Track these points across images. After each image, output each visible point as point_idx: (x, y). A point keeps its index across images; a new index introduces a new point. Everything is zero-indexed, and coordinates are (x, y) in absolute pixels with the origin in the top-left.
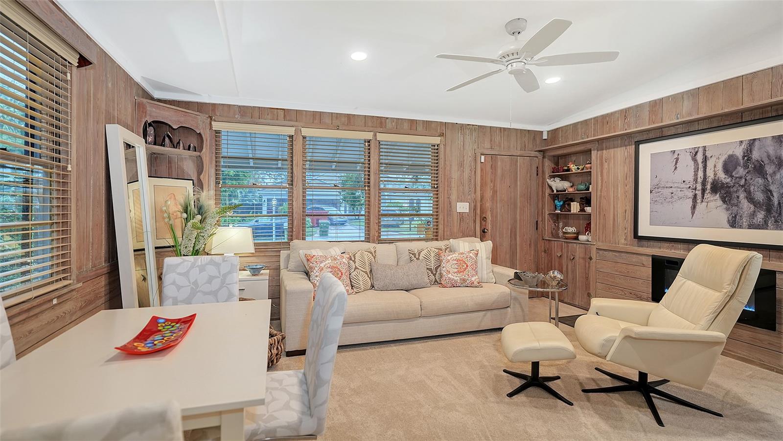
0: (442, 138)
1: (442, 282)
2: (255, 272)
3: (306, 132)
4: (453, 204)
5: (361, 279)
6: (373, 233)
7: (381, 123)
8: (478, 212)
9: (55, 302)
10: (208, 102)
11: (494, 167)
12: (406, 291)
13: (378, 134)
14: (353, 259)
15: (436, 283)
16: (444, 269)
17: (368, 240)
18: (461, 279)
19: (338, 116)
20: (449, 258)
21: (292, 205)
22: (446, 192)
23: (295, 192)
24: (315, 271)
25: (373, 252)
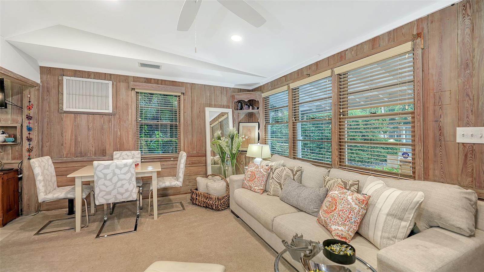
0: (419, 40)
3: (292, 85)
4: (447, 130)
5: (273, 186)
7: (341, 57)
10: (262, 85)
13: (335, 69)
14: (273, 171)
19: (310, 67)
22: (431, 112)
23: (289, 125)
25: (295, 170)
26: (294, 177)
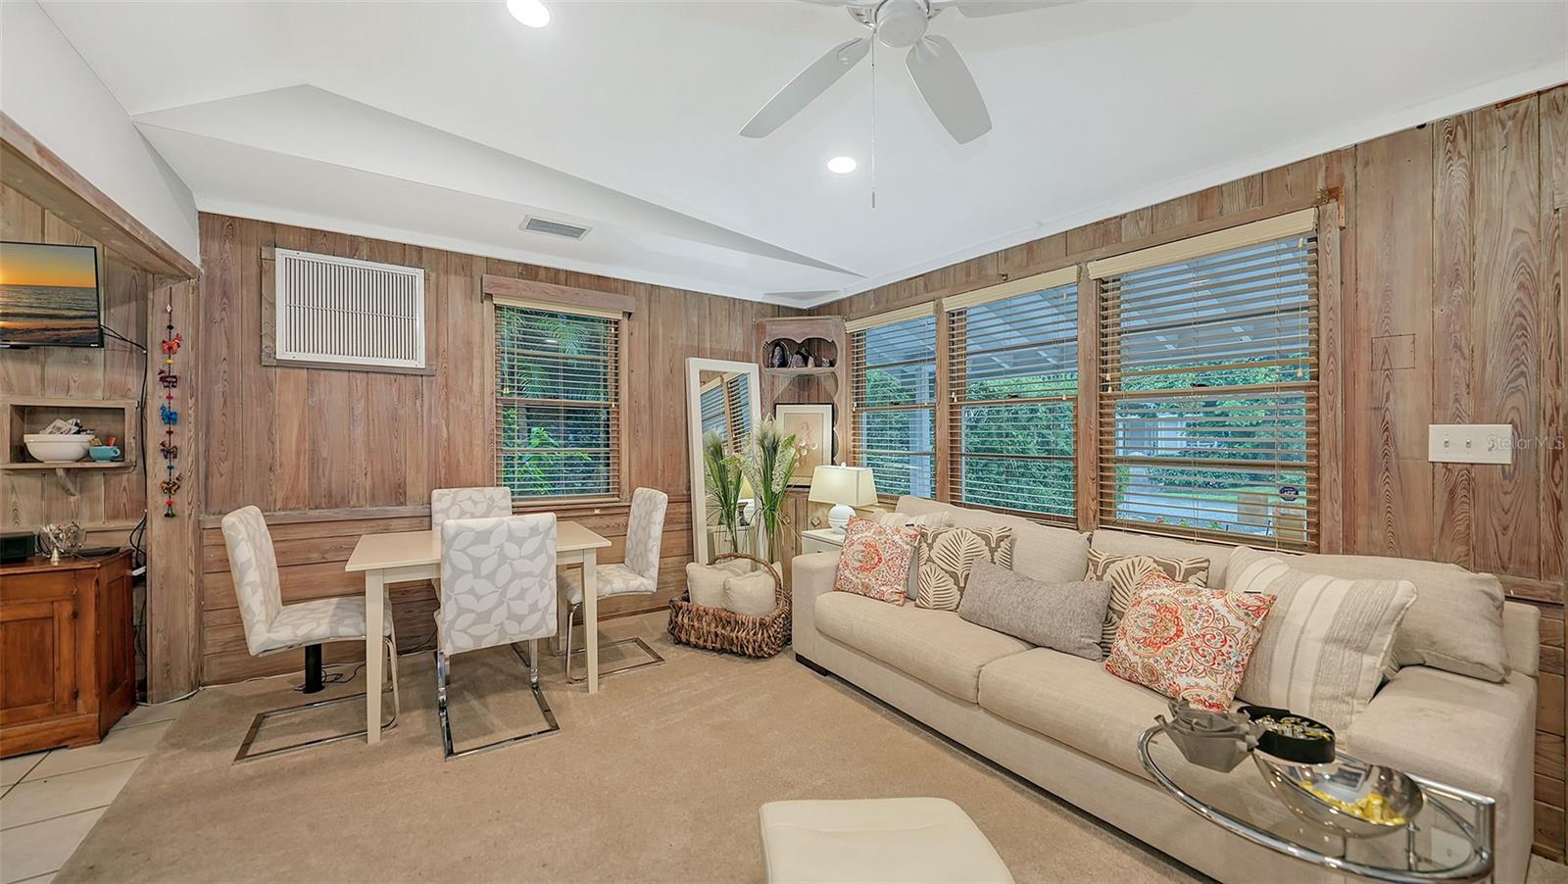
0: (1332, 205)
3: (950, 304)
4: (1404, 430)
5: (933, 582)
7: (1107, 233)
9: (597, 512)
12: (1033, 645)
13: (1091, 265)
14: (929, 541)
19: (1007, 254)
22: (1361, 386)
23: (938, 414)
25: (995, 538)
26: (992, 556)
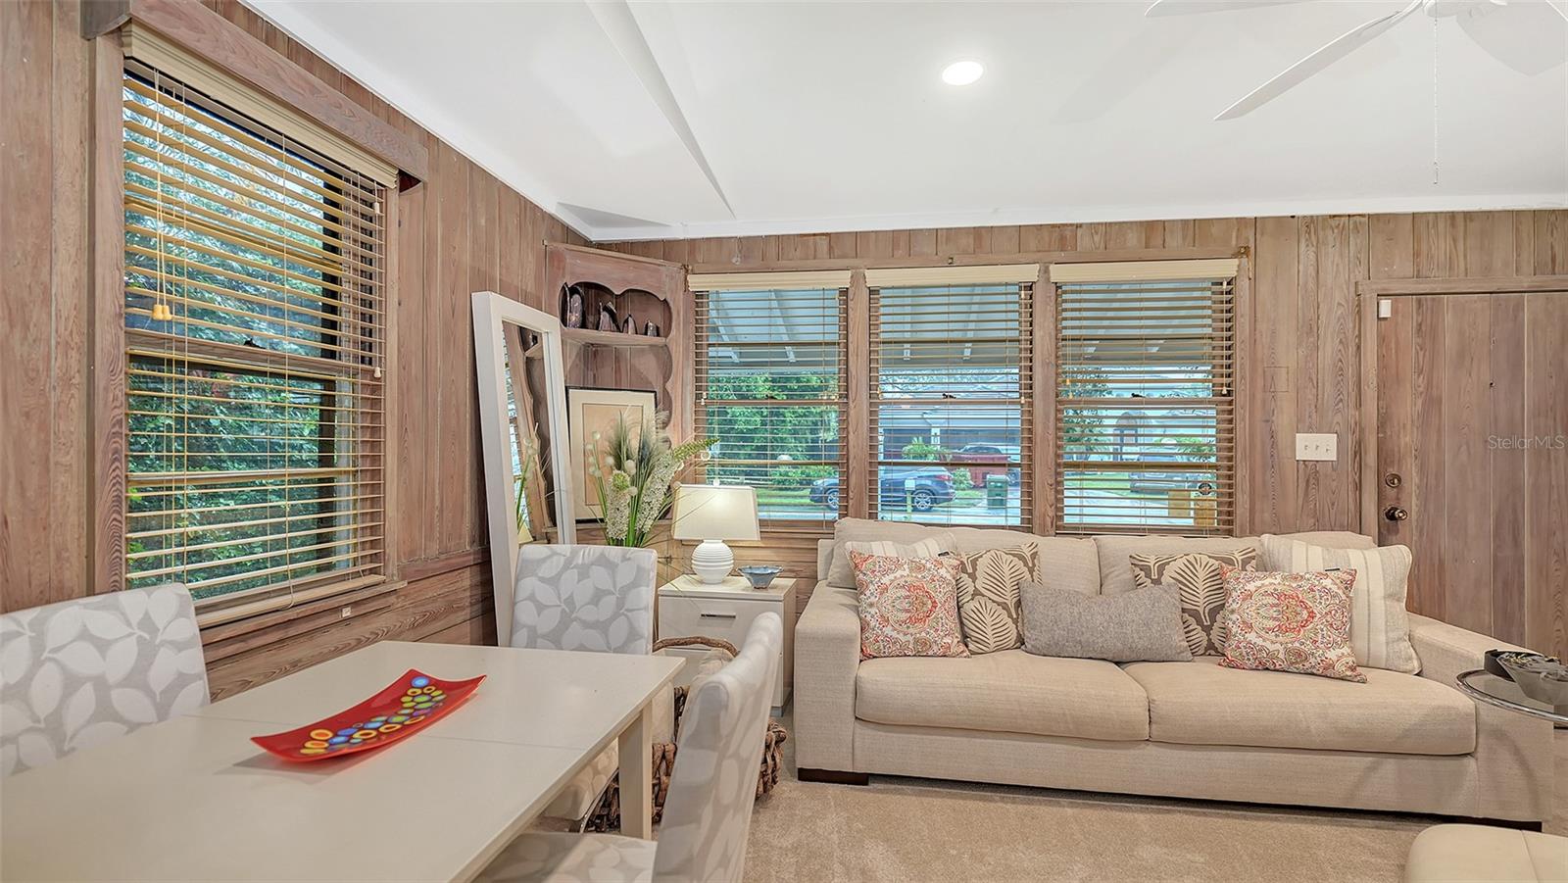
0: (1244, 260)
1: (1228, 653)
2: (761, 581)
3: (875, 278)
4: (1282, 438)
5: (988, 620)
6: (1043, 507)
7: (1062, 238)
8: (1371, 458)
9: (347, 613)
10: (681, 237)
11: (1428, 333)
12: (1117, 663)
13: (1052, 267)
14: (970, 571)
15: (1213, 652)
16: (1234, 617)
17: (1027, 527)
18: (1287, 651)
19: (952, 234)
20: (1251, 587)
21: (848, 442)
22: (1258, 403)
23: (852, 412)
24: (868, 593)
25: (1029, 556)
